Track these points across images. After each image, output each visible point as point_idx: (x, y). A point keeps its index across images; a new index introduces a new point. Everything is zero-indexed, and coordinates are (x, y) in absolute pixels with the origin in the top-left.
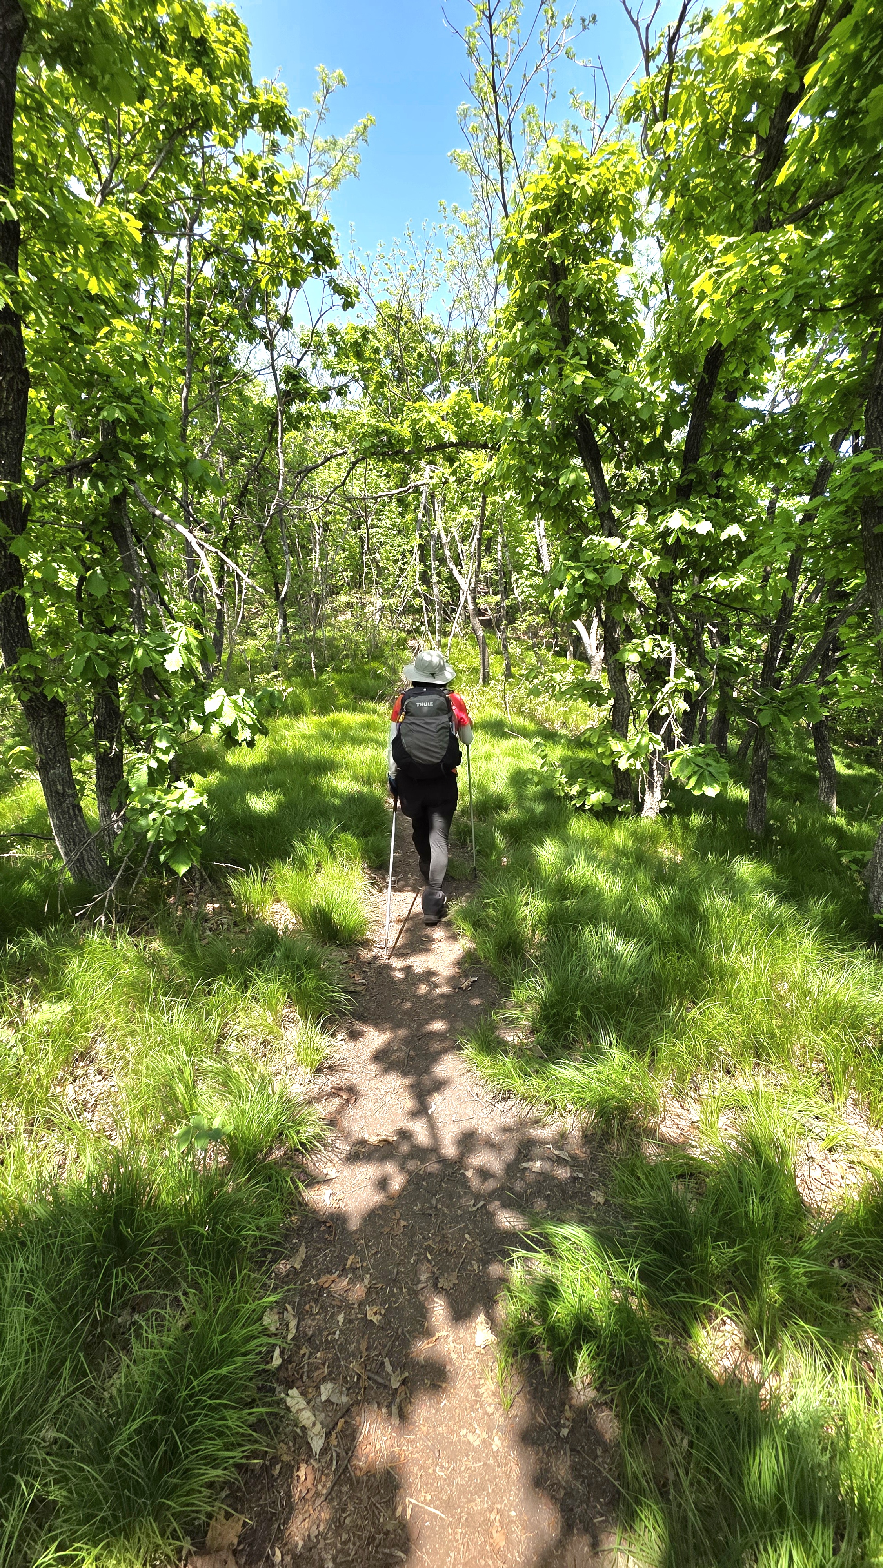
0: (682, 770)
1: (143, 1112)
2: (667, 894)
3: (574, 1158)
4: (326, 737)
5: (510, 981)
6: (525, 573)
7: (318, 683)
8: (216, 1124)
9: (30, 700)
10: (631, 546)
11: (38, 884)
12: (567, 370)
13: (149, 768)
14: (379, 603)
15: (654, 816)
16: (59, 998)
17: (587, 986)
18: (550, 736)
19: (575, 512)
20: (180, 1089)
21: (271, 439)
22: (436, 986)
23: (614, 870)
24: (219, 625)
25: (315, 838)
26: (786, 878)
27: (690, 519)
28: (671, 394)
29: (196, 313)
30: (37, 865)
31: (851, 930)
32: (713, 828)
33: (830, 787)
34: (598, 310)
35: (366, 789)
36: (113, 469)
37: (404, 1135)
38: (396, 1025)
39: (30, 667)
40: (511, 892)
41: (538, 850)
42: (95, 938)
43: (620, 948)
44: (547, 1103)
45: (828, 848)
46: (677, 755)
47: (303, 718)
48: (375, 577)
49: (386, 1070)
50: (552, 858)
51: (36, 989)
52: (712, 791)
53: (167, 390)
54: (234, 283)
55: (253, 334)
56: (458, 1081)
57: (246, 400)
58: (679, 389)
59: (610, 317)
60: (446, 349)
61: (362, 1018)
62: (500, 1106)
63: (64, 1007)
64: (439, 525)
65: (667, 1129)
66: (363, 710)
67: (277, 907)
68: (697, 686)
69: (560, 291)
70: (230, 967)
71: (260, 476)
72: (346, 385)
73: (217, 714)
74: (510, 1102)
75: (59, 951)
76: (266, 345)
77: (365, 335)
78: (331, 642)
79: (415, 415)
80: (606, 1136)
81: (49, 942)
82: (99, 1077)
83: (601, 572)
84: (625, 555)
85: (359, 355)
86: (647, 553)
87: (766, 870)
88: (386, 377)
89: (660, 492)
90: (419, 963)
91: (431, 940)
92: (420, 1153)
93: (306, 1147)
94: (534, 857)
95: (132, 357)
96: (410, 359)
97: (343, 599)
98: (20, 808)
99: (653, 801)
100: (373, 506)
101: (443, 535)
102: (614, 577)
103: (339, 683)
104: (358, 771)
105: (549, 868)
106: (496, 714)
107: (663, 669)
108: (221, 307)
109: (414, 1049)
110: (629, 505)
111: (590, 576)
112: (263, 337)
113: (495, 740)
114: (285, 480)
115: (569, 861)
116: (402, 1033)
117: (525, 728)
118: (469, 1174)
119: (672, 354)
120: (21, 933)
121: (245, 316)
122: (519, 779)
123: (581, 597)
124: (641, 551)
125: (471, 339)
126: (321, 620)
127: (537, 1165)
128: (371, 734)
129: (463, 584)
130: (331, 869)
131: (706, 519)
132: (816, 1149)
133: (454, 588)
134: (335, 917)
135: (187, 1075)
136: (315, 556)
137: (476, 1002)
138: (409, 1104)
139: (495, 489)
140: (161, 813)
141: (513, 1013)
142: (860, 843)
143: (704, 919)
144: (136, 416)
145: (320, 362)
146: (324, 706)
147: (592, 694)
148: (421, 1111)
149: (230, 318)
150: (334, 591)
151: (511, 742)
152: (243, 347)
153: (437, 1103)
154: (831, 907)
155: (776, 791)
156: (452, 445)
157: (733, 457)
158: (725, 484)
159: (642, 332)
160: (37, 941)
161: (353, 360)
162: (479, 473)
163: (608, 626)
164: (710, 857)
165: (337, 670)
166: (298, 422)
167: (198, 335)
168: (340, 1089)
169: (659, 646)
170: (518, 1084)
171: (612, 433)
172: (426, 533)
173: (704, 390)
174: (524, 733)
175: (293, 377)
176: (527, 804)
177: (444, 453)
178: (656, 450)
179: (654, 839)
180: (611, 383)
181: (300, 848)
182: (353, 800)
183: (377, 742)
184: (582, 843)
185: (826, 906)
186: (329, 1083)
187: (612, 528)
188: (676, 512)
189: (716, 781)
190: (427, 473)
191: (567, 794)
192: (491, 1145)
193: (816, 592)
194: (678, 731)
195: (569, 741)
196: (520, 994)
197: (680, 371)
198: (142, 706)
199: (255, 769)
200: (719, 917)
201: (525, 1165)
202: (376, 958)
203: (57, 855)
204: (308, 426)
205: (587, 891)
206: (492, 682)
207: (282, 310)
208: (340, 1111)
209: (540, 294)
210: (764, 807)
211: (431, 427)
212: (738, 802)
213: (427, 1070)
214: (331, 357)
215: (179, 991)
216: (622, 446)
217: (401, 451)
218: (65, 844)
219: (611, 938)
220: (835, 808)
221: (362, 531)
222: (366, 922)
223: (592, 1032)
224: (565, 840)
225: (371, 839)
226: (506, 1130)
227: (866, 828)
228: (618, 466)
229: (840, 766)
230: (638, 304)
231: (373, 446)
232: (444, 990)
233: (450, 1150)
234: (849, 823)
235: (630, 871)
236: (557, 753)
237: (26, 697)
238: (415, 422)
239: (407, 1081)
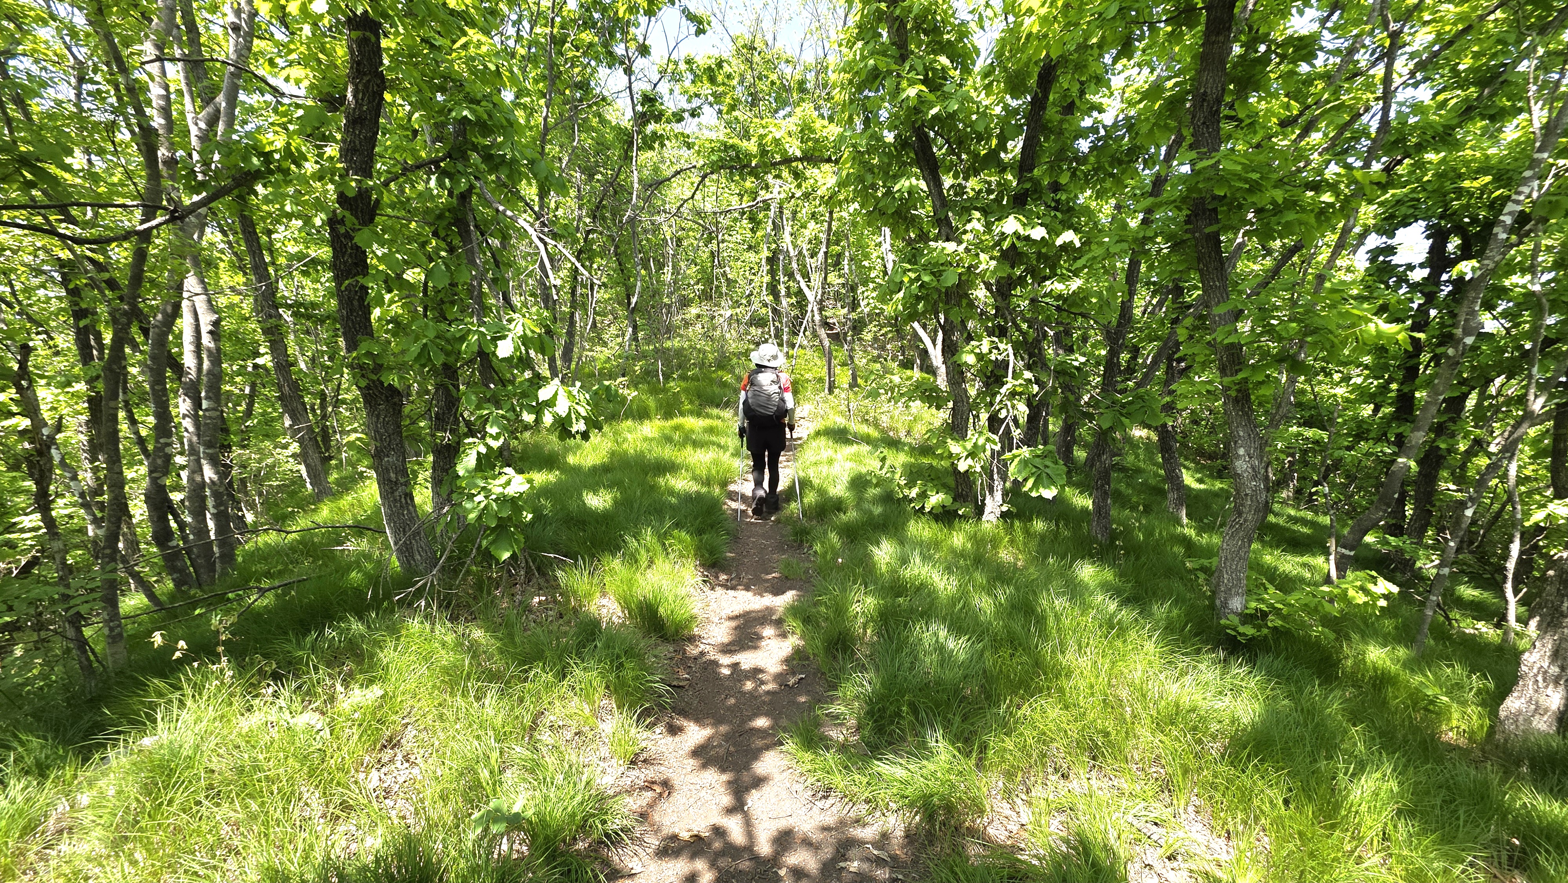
0: (1019, 472)
1: (444, 798)
2: (1003, 594)
3: (894, 858)
4: (668, 439)
5: (837, 677)
6: (871, 285)
7: (665, 390)
8: (516, 809)
9: (368, 387)
10: (967, 250)
11: (366, 574)
12: (904, 84)
13: (479, 453)
14: (728, 313)
15: (995, 520)
16: (371, 681)
17: (914, 682)
18: (894, 444)
19: (913, 221)
20: (484, 775)
21: (627, 158)
22: (763, 683)
23: (949, 570)
24: (571, 334)
25: (648, 536)
26: (1128, 581)
27: (1024, 225)
28: (1006, 107)
29: (558, 41)
30: (368, 557)
31: (1196, 635)
32: (1056, 534)
33: (1179, 498)
34: (935, 31)
35: (704, 490)
36: (460, 167)
37: (718, 831)
38: (718, 721)
39: (369, 354)
40: (844, 590)
41: (875, 550)
42: (415, 625)
43: (951, 644)
44: (867, 801)
45: (1175, 556)
46: (1015, 457)
47: (647, 422)
48: (724, 290)
49: (704, 766)
50: (887, 559)
51: (351, 675)
52: (1049, 493)
53: (531, 112)
54: (596, 16)
55: (613, 61)
56: (777, 777)
57: (603, 121)
58: (1014, 103)
59: (946, 37)
60: (798, 77)
61: (684, 713)
62: (820, 804)
63: (376, 691)
64: (787, 238)
65: (997, 833)
66: (708, 416)
67: (604, 601)
68: (1036, 388)
69: (898, 12)
70: (548, 653)
71: (616, 192)
72: (700, 108)
73: (550, 403)
74: (831, 801)
75: (377, 636)
76: (625, 71)
77: (720, 65)
78: (679, 352)
79: (761, 131)
80: (931, 838)
81: (369, 627)
82: (406, 765)
83: (937, 275)
84: (961, 259)
85: (712, 80)
86: (983, 257)
87: (1108, 575)
88: (738, 100)
89: (999, 200)
90: (747, 660)
91: (760, 638)
92: (732, 851)
93: (613, 839)
94: (869, 556)
95: (486, 67)
96: (762, 86)
97: (693, 311)
98: (360, 504)
99: (994, 505)
100: (725, 222)
101: (791, 249)
102: (951, 279)
103: (685, 390)
104: (698, 472)
105: (884, 568)
106: (840, 421)
107: (1002, 372)
108: (583, 36)
109: (734, 745)
110: (965, 211)
111: (926, 278)
112: (622, 63)
113: (837, 446)
114: (638, 197)
115: (904, 561)
116: (723, 729)
117: (868, 436)
118: (782, 872)
119: (1005, 69)
120: (342, 619)
121: (606, 45)
122: (859, 483)
123: (918, 299)
124: (977, 255)
125: (821, 68)
126: (670, 331)
127: (854, 866)
128: (714, 439)
129: (810, 295)
130: (662, 565)
131: (1041, 225)
132: (1153, 856)
133: (802, 303)
134: (661, 610)
135: (493, 761)
136: (668, 269)
137: (803, 699)
138: (727, 800)
139: (840, 203)
140: (486, 497)
141: (837, 708)
142: (1209, 552)
143: (1041, 620)
144: (486, 117)
145: (677, 88)
146: (669, 410)
147: (932, 397)
148: (738, 807)
149: (591, 45)
150: (685, 303)
151: (854, 448)
152: (603, 72)
153: (755, 800)
154: (1175, 612)
155: (1121, 500)
156: (797, 159)
157: (1069, 169)
158: (1064, 198)
159: (977, 52)
160: (357, 627)
161: (707, 85)
162: (824, 188)
163: (948, 330)
164: (1051, 561)
165: (683, 378)
166: (651, 142)
167: (561, 61)
168: (653, 783)
169: (997, 348)
170: (838, 780)
171: (950, 146)
172: (774, 246)
173: (1038, 104)
174: (867, 440)
175: (649, 99)
176: (866, 506)
177: (789, 167)
178: (992, 160)
179: (995, 542)
180: (946, 97)
181: (633, 543)
182: (688, 499)
183: (719, 446)
184: (920, 544)
185: (1170, 611)
186: (642, 776)
187: (950, 234)
188: (1011, 217)
189: (1053, 483)
190: (776, 190)
191: (905, 497)
192: (807, 843)
193: (1160, 304)
194: (1016, 433)
195: (912, 449)
196: (849, 690)
197: (1015, 86)
198: (476, 394)
199: (594, 470)
200: (1057, 617)
201: (842, 864)
202: (702, 654)
203: (388, 547)
204: (662, 145)
205: (922, 589)
206: (836, 391)
207: (641, 39)
208: (651, 806)
209: (880, 16)
210: (1107, 514)
211: (777, 142)
212: (1084, 510)
213: (747, 767)
214: (687, 84)
215: (493, 677)
216: (959, 157)
217: (748, 165)
218: (395, 533)
219: (943, 633)
220: (1185, 520)
221: (714, 246)
222: (693, 618)
223: (919, 728)
224: (902, 541)
225: (705, 537)
226: (825, 829)
227: (1216, 540)
228: (956, 177)
229: (1189, 479)
230: (973, 26)
231: (721, 159)
232: (770, 687)
233: (764, 848)
234: (1199, 534)
235: (966, 570)
236: (899, 459)
237: (363, 383)
238: (762, 137)
239: (725, 777)
